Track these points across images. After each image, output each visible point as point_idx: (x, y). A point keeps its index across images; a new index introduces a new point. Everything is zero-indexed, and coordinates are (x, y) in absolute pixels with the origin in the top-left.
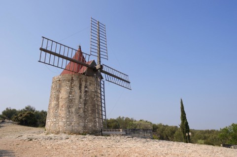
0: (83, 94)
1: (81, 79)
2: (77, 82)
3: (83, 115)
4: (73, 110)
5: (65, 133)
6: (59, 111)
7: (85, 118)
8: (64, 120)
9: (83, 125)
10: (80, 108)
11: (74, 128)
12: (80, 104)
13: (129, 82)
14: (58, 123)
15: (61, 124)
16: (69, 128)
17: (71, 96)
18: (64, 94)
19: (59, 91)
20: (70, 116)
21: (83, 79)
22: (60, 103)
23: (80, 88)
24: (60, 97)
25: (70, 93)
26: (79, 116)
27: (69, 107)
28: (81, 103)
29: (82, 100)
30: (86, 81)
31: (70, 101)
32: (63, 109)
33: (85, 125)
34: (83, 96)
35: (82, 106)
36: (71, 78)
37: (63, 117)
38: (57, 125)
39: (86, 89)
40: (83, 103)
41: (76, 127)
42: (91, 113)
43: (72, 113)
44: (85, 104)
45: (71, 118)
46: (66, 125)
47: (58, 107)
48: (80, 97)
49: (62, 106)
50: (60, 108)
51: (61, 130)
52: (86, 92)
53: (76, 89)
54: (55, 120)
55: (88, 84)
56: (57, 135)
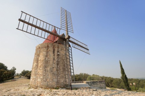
0: (56, 57)
1: (54, 46)
2: (51, 48)
3: (56, 73)
4: (49, 69)
5: (42, 88)
6: (38, 70)
7: (58, 75)
8: (41, 77)
9: (56, 81)
10: (54, 67)
11: (49, 84)
12: (54, 65)
13: (88, 50)
14: (37, 80)
15: (39, 80)
16: (45, 83)
17: (47, 58)
18: (41, 58)
19: (39, 55)
20: (46, 74)
21: (56, 46)
22: (39, 64)
23: (54, 52)
24: (39, 59)
25: (46, 56)
26: (53, 73)
27: (45, 67)
28: (54, 63)
29: (55, 61)
30: (58, 48)
31: (46, 62)
32: (41, 68)
33: (57, 81)
34: (56, 59)
35: (55, 65)
36: (47, 46)
37: (40, 75)
38: (36, 81)
39: (58, 53)
40: (56, 63)
41: (51, 83)
42: (62, 71)
43: (48, 71)
44: (58, 64)
45: (46, 75)
46: (43, 81)
47: (38, 67)
48: (54, 59)
49: (40, 66)
50: (39, 68)
51: (39, 85)
52: (58, 55)
53: (51, 53)
54: (35, 77)
55: (60, 49)
56: (36, 90)
